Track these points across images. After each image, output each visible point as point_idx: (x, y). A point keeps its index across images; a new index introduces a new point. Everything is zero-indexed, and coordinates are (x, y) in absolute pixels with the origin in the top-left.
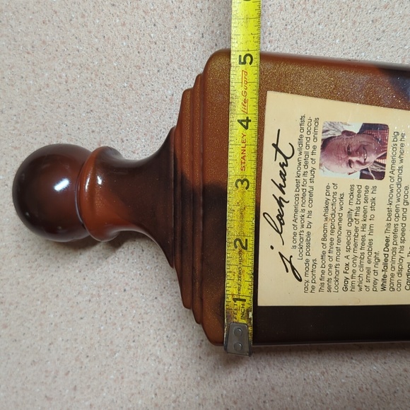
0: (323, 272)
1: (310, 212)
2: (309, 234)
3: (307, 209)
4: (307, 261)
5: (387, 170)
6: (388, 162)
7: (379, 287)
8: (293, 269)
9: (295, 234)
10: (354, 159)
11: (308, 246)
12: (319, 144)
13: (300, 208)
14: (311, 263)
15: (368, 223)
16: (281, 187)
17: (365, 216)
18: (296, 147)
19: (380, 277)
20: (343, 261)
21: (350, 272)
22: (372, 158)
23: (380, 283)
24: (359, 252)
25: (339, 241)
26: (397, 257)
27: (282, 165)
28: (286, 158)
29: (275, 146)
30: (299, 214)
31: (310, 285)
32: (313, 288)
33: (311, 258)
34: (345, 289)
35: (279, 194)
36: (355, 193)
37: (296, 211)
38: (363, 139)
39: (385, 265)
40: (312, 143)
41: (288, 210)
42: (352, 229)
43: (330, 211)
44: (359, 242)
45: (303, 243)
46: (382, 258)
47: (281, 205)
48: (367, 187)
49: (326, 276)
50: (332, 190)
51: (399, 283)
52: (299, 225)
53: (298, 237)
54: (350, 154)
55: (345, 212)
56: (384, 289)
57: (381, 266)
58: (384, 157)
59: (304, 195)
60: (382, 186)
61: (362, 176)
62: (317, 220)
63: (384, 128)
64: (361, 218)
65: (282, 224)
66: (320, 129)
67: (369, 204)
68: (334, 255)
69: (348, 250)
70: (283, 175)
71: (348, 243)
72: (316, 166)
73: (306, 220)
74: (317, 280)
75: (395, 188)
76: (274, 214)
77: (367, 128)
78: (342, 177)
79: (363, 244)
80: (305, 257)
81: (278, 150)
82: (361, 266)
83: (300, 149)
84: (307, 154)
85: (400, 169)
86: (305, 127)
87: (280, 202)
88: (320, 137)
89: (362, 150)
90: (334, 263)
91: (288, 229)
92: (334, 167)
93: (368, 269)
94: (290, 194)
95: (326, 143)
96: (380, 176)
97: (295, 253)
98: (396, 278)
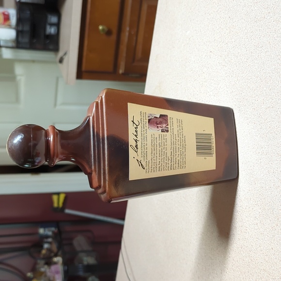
0: (152, 165)
1: (147, 144)
2: (147, 151)
3: (146, 143)
4: (146, 161)
5: (169, 129)
6: (169, 126)
7: (170, 169)
8: (142, 165)
9: (142, 152)
10: (159, 126)
11: (146, 156)
12: (147, 121)
13: (143, 143)
14: (148, 162)
15: (165, 147)
16: (136, 136)
17: (164, 144)
18: (140, 122)
19: (170, 165)
20: (158, 160)
21: (160, 164)
22: (164, 125)
23: (170, 167)
24: (163, 157)
25: (157, 154)
26: (175, 158)
27: (136, 128)
28: (137, 126)
29: (133, 121)
30: (143, 145)
31: (148, 170)
32: (149, 171)
33: (148, 161)
34: (159, 170)
35: (135, 138)
36: (161, 137)
37: (142, 144)
38: (161, 119)
39: (171, 161)
40: (145, 121)
41: (139, 144)
42: (161, 149)
43: (153, 143)
44: (163, 153)
45: (145, 155)
46: (170, 159)
47: (136, 142)
48: (164, 135)
49: (153, 166)
50: (153, 136)
51: (176, 167)
52: (143, 149)
53: (143, 153)
54: (157, 124)
55: (158, 143)
56: (171, 169)
57: (170, 161)
58: (168, 125)
59: (144, 138)
60: (168, 134)
61: (162, 131)
62: (149, 146)
63: (167, 116)
64: (163, 145)
65: (137, 149)
66: (147, 116)
67: (165, 140)
68: (155, 159)
69: (160, 157)
70: (136, 131)
71: (160, 154)
72: (147, 128)
73: (145, 147)
74: (150, 168)
75: (172, 135)
76: (134, 145)
77: (161, 116)
78: (155, 132)
79: (164, 154)
80: (146, 160)
81: (134, 123)
82: (164, 162)
83: (141, 122)
84: (144, 124)
85: (173, 129)
86: (142, 115)
87: (136, 141)
88: (147, 119)
89: (161, 123)
90: (155, 161)
91: (139, 150)
92: (153, 128)
93: (166, 163)
94: (139, 138)
95: (149, 120)
96: (167, 131)
97: (142, 159)
98: (175, 165)
